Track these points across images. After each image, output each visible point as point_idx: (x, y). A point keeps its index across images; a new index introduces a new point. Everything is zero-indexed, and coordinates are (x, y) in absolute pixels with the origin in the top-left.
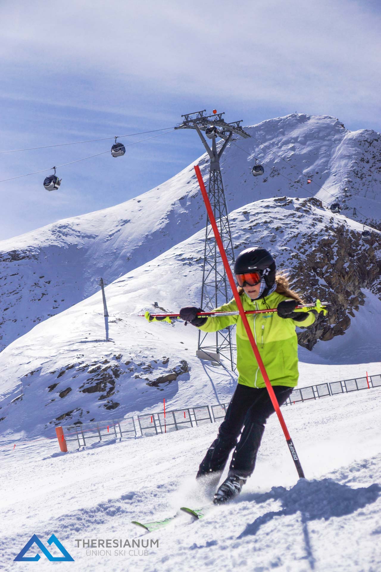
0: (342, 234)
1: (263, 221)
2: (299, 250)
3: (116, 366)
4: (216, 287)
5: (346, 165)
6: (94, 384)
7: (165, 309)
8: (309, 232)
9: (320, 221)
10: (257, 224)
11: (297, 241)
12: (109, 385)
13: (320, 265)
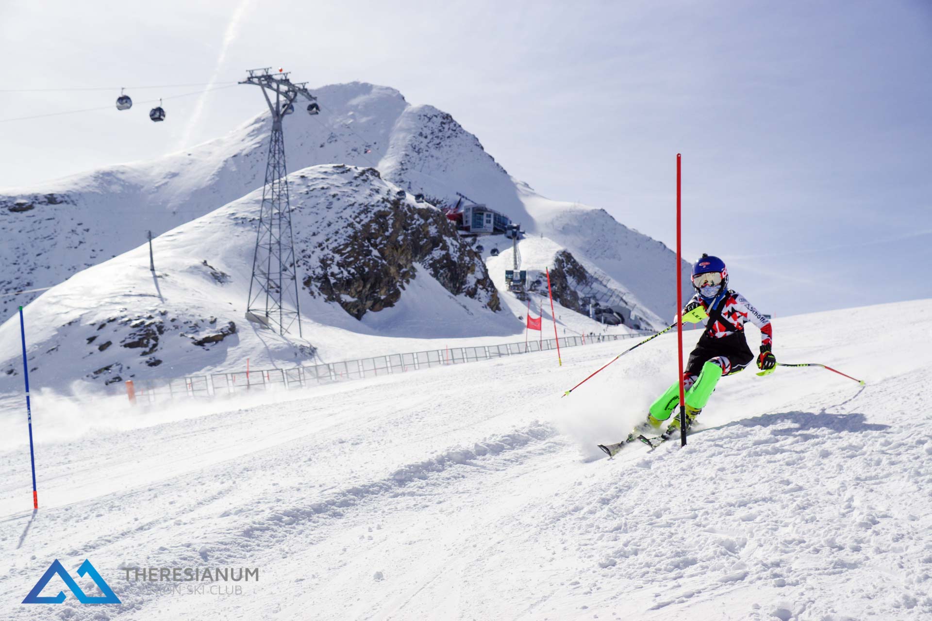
0: (398, 207)
1: (321, 186)
2: (354, 219)
3: (161, 323)
4: (270, 250)
5: (404, 138)
6: (136, 339)
7: (214, 267)
8: (366, 202)
9: (377, 191)
10: (314, 189)
11: (353, 210)
12: (152, 342)
13: (374, 236)
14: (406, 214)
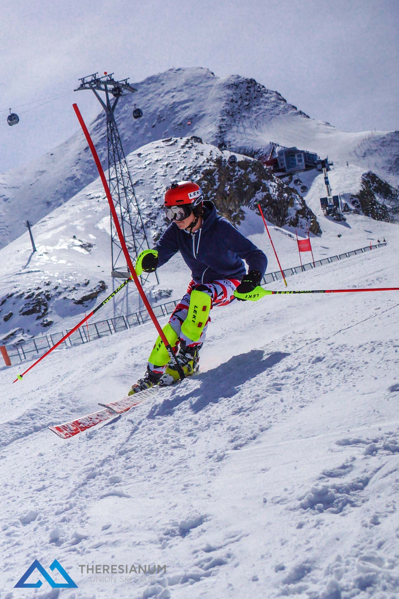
0: (221, 164)
1: (155, 159)
3: (47, 291)
5: (218, 106)
6: (31, 308)
7: (82, 240)
8: (194, 164)
10: (151, 162)
11: (184, 173)
12: (43, 307)
14: (228, 168)
